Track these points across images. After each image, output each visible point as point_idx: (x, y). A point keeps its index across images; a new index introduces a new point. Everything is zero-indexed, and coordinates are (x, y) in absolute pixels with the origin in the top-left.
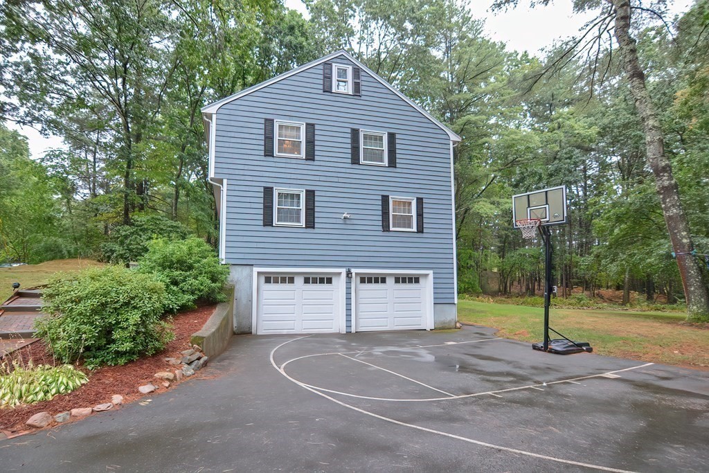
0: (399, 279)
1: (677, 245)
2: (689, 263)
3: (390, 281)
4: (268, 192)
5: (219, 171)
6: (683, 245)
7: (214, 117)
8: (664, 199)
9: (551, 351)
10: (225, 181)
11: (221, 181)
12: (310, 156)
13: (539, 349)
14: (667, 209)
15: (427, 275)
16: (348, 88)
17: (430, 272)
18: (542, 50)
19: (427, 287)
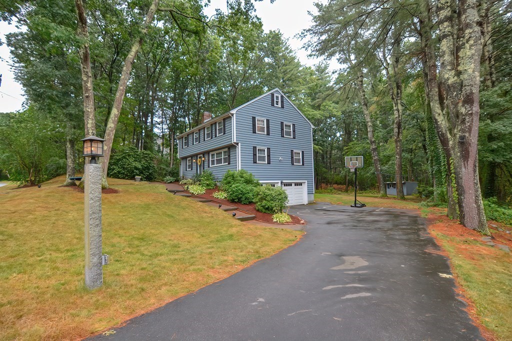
0: (296, 184)
1: (377, 170)
2: (381, 176)
3: (293, 185)
4: (255, 148)
5: (238, 139)
6: (379, 170)
7: (235, 115)
8: (373, 153)
9: (357, 207)
10: (240, 144)
11: (237, 144)
12: (268, 134)
13: (353, 207)
14: (374, 157)
15: (304, 182)
16: (280, 105)
17: (306, 181)
18: (314, 65)
19: (305, 187)
